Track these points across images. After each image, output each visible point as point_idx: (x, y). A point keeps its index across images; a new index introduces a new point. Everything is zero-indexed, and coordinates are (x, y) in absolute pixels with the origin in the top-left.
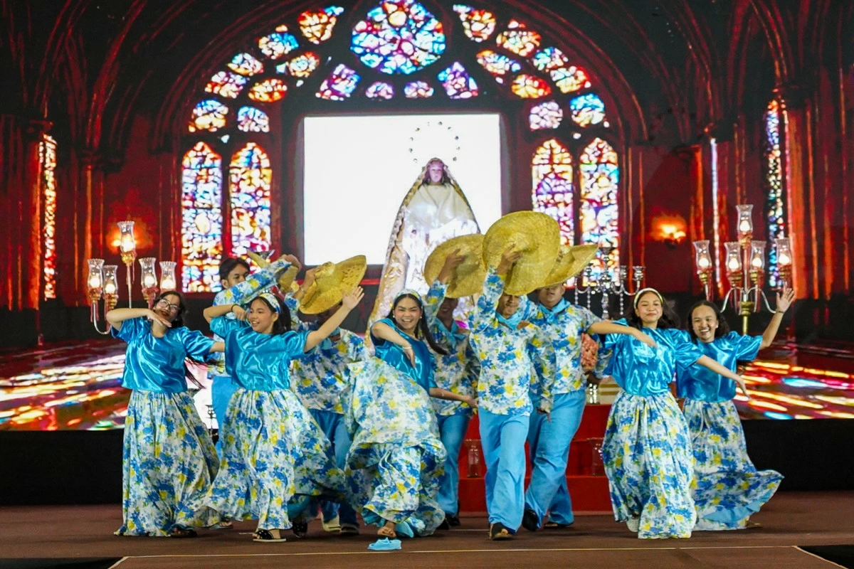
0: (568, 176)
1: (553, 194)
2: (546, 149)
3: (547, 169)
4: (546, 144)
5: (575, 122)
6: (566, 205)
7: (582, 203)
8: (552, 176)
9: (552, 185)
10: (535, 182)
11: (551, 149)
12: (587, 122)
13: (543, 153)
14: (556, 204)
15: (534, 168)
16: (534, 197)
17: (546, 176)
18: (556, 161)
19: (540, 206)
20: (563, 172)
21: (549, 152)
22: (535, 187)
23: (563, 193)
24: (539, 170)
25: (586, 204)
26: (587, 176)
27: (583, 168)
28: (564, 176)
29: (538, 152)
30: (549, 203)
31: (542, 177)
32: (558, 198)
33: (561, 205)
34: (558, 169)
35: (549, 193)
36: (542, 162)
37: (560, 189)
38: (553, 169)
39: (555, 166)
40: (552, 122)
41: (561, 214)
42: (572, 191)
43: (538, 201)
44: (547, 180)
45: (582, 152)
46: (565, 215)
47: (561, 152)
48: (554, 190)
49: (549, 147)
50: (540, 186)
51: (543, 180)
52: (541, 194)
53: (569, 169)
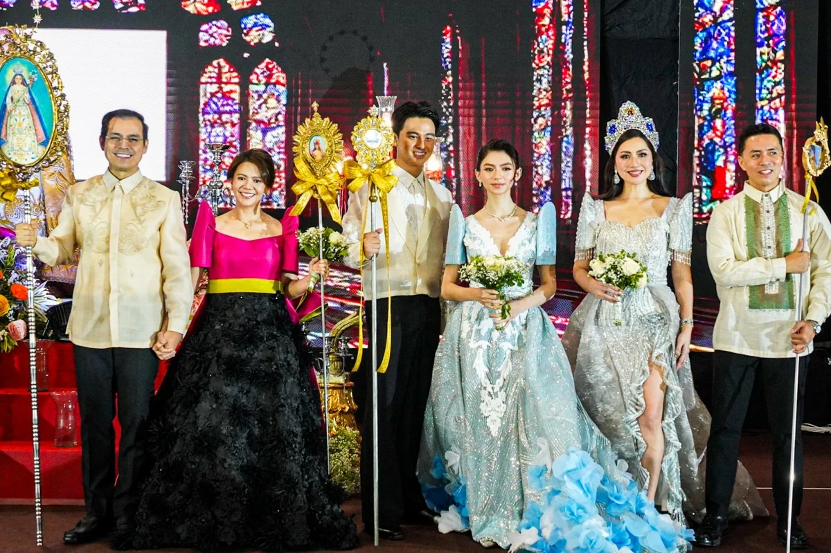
0: (236, 96)
1: (220, 113)
2: (215, 68)
3: (214, 88)
4: (215, 63)
5: (245, 40)
6: (233, 125)
7: (250, 124)
8: (219, 95)
9: (219, 104)
10: (203, 100)
11: (220, 67)
12: (256, 41)
13: (211, 71)
14: (223, 124)
15: (202, 87)
16: (201, 117)
17: (213, 95)
18: (224, 80)
19: (206, 125)
20: (231, 92)
21: (216, 70)
22: (202, 106)
23: (230, 113)
24: (207, 89)
25: (254, 124)
26: (256, 96)
27: (252, 88)
28: (233, 95)
29: (206, 70)
30: (216, 122)
31: (209, 96)
32: (225, 117)
33: (228, 126)
34: (226, 88)
35: (215, 112)
36: (209, 80)
37: (227, 108)
38: (221, 88)
39: (223, 85)
40: (221, 40)
41: (228, 134)
42: (240, 111)
43: (204, 120)
44: (215, 99)
45: (252, 72)
46: (232, 136)
47: (229, 71)
48: (221, 109)
49: (216, 66)
50: (206, 104)
51: (210, 99)
52: (209, 113)
53: (237, 88)
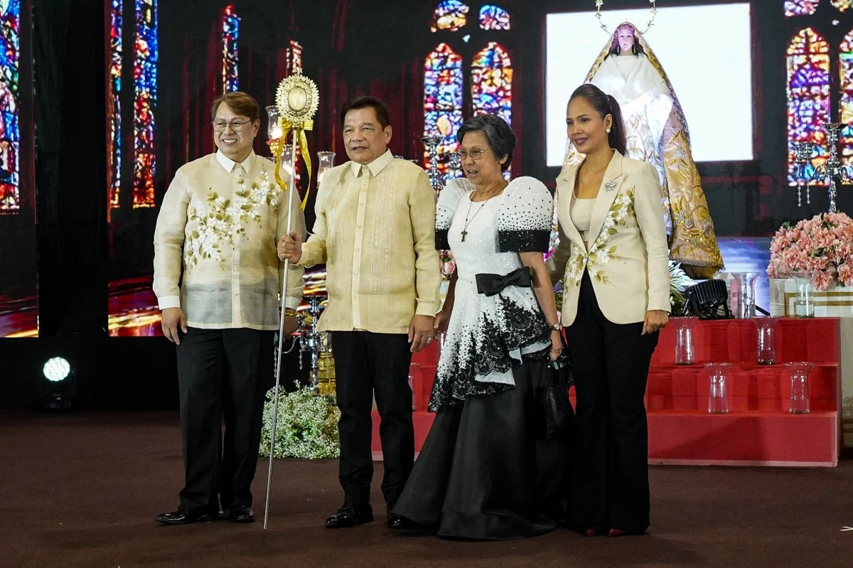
0: (825, 67)
1: (809, 86)
2: (802, 38)
3: (802, 59)
4: (802, 33)
5: (834, 7)
6: (823, 97)
7: (842, 95)
8: (807, 66)
9: (808, 76)
10: (790, 74)
11: (807, 37)
12: (846, 6)
13: (799, 41)
14: (812, 97)
15: (789, 59)
16: (789, 92)
17: (801, 66)
18: (812, 50)
19: (794, 99)
20: (820, 62)
21: (804, 41)
22: (789, 79)
23: (820, 84)
24: (795, 60)
25: (845, 95)
26: (847, 65)
27: (843, 57)
28: (822, 66)
29: (793, 41)
30: (804, 95)
31: (796, 68)
32: (814, 90)
33: (818, 99)
34: (815, 59)
35: (803, 85)
36: (796, 52)
37: (817, 80)
38: (809, 59)
39: (811, 56)
40: (808, 8)
41: (817, 107)
42: (829, 83)
43: (792, 94)
44: (803, 71)
45: (842, 40)
46: (822, 108)
47: (817, 40)
48: (810, 81)
49: (804, 36)
50: (794, 77)
51: (798, 71)
52: (797, 87)
53: (826, 58)
